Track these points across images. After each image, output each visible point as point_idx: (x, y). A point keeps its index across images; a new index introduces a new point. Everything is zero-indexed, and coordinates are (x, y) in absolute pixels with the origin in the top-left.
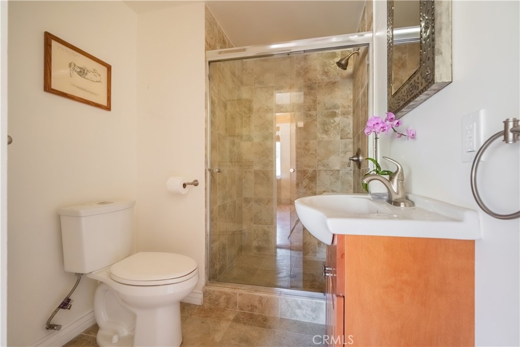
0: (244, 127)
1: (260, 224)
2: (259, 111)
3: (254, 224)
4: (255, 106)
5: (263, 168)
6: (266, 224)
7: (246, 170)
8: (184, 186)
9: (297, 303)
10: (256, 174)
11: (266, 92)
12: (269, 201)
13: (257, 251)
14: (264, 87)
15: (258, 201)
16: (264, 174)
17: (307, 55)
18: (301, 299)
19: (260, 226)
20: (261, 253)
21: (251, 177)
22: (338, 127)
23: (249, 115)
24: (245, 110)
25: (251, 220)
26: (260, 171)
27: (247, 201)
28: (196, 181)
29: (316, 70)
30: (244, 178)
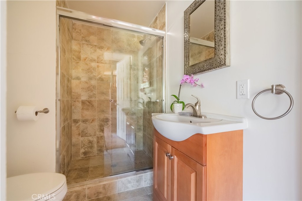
0: (74, 69)
1: (86, 136)
2: (85, 59)
3: (82, 137)
4: (83, 56)
5: (89, 99)
6: (91, 136)
7: (74, 100)
8: (36, 113)
9: (128, 180)
10: (83, 102)
11: (91, 48)
12: (93, 121)
13: (84, 155)
14: (89, 44)
15: (85, 121)
16: (89, 103)
17: (118, 31)
18: (130, 177)
19: (86, 138)
20: (87, 156)
21: (80, 105)
22: (135, 76)
23: (77, 61)
24: (75, 57)
25: (79, 134)
26: (87, 100)
27: (76, 121)
28: (47, 109)
29: (124, 42)
30: (73, 106)
